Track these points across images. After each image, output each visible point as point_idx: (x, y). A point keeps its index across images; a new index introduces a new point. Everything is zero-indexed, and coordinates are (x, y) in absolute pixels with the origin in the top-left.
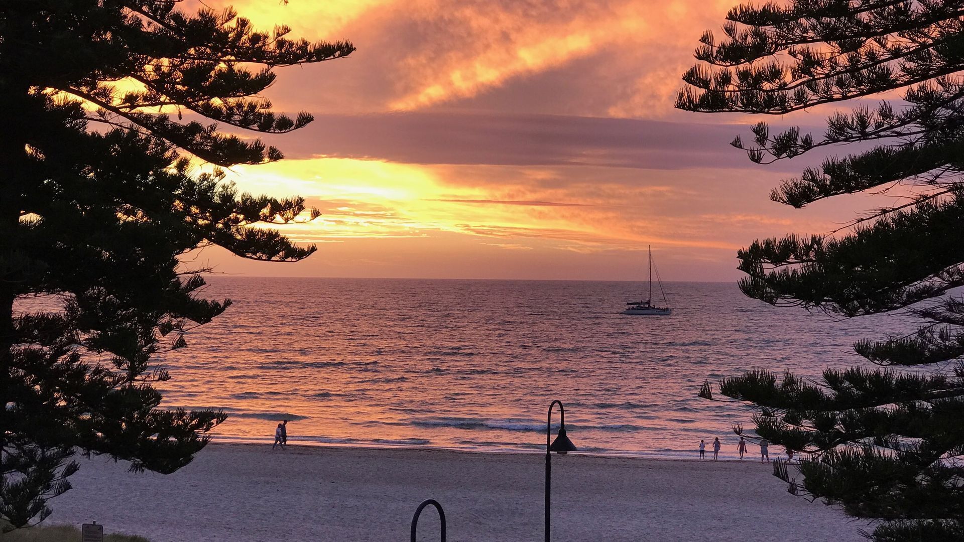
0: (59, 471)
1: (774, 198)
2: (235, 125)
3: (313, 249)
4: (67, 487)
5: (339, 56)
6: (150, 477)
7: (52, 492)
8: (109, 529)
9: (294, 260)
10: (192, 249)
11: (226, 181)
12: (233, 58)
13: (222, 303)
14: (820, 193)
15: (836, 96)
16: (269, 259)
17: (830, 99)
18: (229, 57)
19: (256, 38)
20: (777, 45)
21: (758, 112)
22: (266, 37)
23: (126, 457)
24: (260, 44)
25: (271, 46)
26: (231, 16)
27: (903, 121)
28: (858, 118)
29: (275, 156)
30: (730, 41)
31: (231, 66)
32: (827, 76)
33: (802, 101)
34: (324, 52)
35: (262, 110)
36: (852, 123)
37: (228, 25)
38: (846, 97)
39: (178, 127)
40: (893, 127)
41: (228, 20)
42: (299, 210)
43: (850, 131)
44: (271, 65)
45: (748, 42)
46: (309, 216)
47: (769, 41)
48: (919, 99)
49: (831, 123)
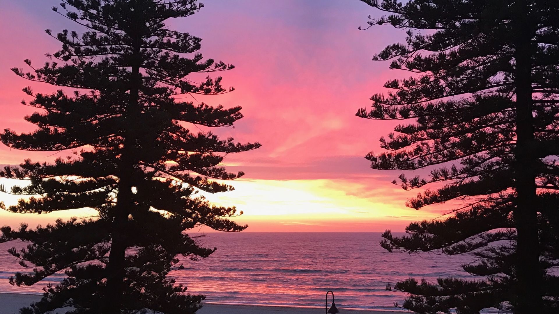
1: (407, 205)
2: (213, 177)
3: (247, 226)
5: (255, 148)
9: (239, 231)
10: (192, 228)
11: (206, 200)
12: (212, 151)
13: (213, 249)
14: (425, 203)
15: (434, 162)
16: (228, 231)
17: (432, 163)
18: (210, 150)
19: (221, 142)
20: (412, 142)
21: (403, 169)
22: (225, 142)
24: (222, 145)
25: (227, 145)
26: (210, 135)
27: (462, 173)
28: (443, 171)
29: (232, 189)
30: (392, 140)
31: (211, 154)
32: (426, 155)
33: (421, 165)
34: (249, 147)
35: (222, 171)
36: (441, 173)
37: (209, 138)
38: (438, 163)
39: (192, 179)
40: (458, 175)
41: (209, 136)
42: (234, 211)
43: (440, 177)
44: (227, 153)
45: (400, 140)
46: (239, 214)
47: (408, 140)
48: (467, 163)
49: (432, 174)
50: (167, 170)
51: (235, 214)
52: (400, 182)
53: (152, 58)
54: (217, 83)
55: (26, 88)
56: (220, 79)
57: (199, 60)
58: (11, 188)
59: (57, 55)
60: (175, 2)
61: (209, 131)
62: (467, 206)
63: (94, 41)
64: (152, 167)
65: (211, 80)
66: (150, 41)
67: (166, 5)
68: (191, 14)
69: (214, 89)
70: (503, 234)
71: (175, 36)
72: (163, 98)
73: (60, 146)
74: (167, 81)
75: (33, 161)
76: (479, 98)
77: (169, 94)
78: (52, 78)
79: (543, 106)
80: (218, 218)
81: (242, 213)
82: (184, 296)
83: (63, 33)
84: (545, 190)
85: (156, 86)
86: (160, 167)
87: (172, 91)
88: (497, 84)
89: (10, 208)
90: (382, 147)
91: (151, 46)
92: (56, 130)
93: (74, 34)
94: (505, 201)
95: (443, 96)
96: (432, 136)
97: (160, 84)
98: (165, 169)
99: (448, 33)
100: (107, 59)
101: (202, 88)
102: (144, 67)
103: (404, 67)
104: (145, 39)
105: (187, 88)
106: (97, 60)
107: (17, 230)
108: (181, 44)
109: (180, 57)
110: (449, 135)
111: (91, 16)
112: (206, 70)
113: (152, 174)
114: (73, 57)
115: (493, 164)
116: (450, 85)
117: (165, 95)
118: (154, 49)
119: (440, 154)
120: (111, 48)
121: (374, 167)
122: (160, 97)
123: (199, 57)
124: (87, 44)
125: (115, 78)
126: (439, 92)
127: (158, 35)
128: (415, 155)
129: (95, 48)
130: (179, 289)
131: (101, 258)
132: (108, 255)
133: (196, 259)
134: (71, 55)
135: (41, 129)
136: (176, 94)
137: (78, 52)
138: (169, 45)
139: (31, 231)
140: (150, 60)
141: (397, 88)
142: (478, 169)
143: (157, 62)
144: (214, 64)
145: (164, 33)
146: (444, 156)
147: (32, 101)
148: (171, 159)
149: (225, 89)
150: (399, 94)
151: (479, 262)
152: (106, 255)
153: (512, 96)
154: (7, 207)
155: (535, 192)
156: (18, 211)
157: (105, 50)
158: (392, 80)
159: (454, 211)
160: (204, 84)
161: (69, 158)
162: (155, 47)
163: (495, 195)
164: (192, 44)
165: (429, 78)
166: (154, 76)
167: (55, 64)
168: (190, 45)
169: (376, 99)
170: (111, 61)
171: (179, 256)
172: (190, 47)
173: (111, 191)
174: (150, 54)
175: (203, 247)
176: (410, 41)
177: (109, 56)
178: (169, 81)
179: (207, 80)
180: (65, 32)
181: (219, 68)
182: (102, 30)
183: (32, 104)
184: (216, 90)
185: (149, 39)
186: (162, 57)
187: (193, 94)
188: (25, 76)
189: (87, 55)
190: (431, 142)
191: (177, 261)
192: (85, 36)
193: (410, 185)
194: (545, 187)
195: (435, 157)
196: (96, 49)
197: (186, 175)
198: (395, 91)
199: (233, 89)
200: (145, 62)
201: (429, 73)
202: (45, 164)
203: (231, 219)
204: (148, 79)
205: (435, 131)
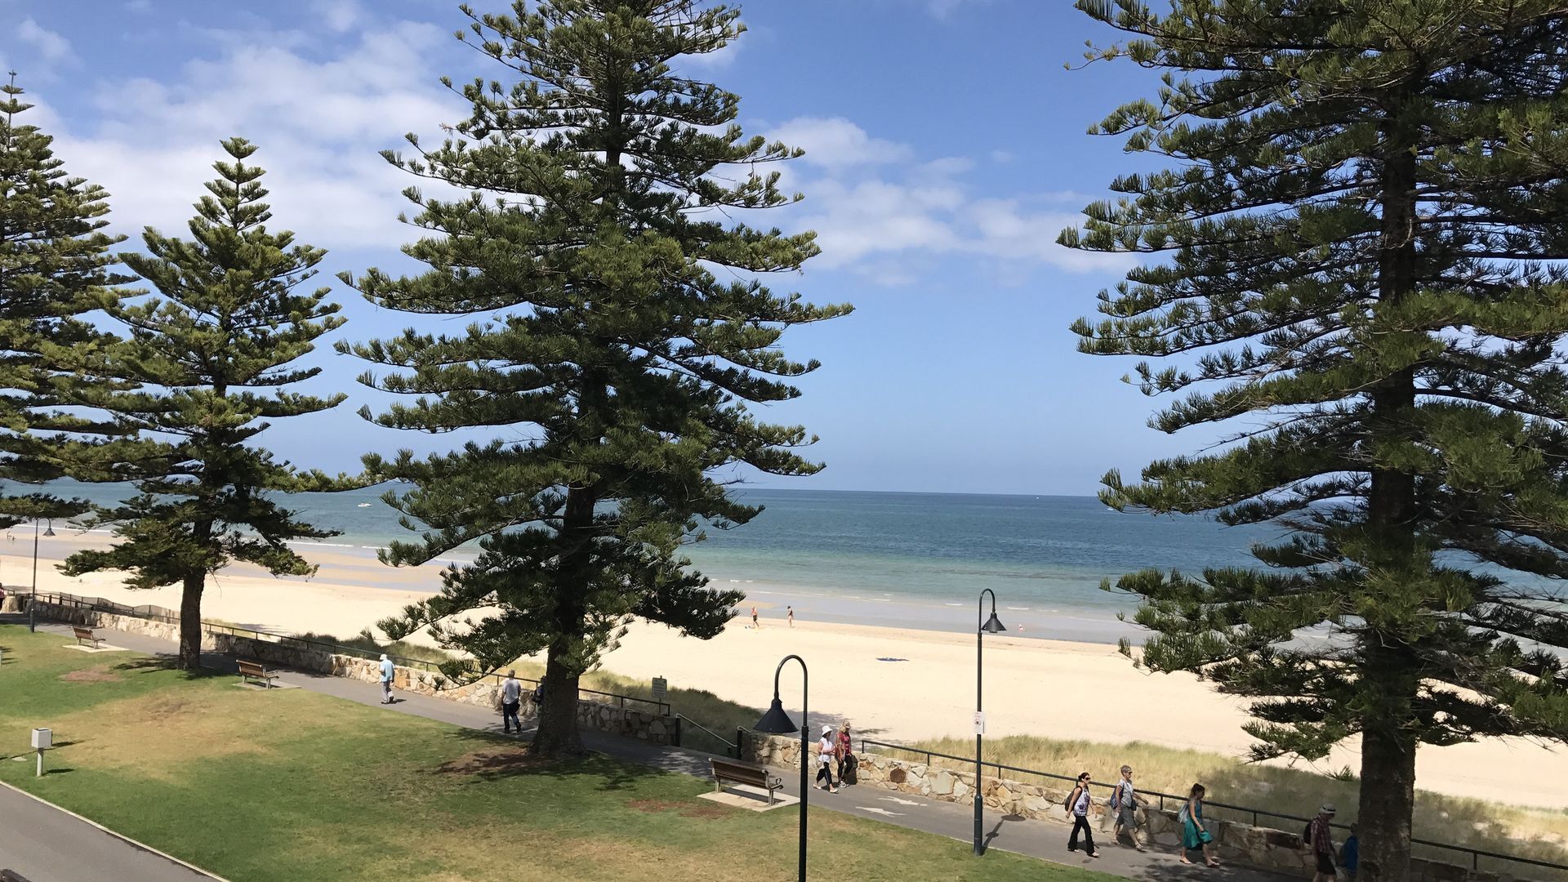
0: (613, 633)
1: (1151, 425)
2: (761, 370)
3: (823, 466)
4: (618, 645)
5: (842, 315)
6: (693, 641)
7: (608, 649)
8: (670, 685)
9: (808, 474)
10: (719, 466)
11: (747, 413)
12: (759, 319)
13: (757, 509)
14: (1187, 421)
15: (1207, 341)
16: (787, 474)
17: (1202, 343)
18: (755, 318)
19: (775, 302)
20: (1162, 300)
21: (1144, 354)
22: (783, 302)
23: (676, 625)
24: (779, 308)
25: (787, 307)
26: (756, 287)
27: (1262, 361)
28: (1226, 358)
29: (795, 393)
30: (1123, 297)
31: (756, 325)
32: (1193, 325)
33: (1180, 346)
34: (833, 312)
35: (778, 359)
36: (1221, 362)
37: (753, 293)
38: (1215, 342)
39: (719, 372)
40: (1254, 366)
41: (753, 290)
42: (802, 436)
43: (1219, 369)
44: (788, 323)
45: (1139, 297)
46: (810, 441)
47: (1156, 297)
48: (1275, 343)
49: (1203, 363)
50: (673, 354)
51: (803, 442)
52: (1137, 378)
53: (645, 135)
54: (769, 186)
55: (410, 189)
56: (775, 177)
57: (734, 139)
58: (385, 380)
59: (463, 128)
60: (691, 23)
61: (754, 279)
62: (1270, 428)
63: (532, 101)
64: (645, 348)
65: (758, 179)
66: (640, 102)
67: (675, 28)
68: (720, 46)
69: (763, 198)
70: (1341, 485)
71: (688, 91)
72: (666, 213)
73: (471, 305)
74: (673, 180)
75: (421, 333)
76: (1306, 213)
77: (677, 207)
78: (456, 172)
79: (1439, 229)
80: (770, 448)
81: (815, 439)
82: (704, 594)
83: (474, 85)
84: (1433, 398)
85: (652, 190)
86: (658, 348)
87: (681, 202)
88: (1344, 185)
89: (381, 418)
90: (1101, 310)
91: (643, 110)
92: (465, 274)
93: (496, 88)
94: (1349, 418)
95: (1231, 209)
96: (1205, 290)
97: (659, 188)
98: (668, 352)
99: (1246, 80)
100: (558, 136)
101: (739, 194)
102: (628, 151)
103: (1154, 146)
104: (633, 96)
105: (710, 195)
106: (541, 136)
107: (393, 463)
108: (699, 106)
109: (699, 133)
110: (1240, 286)
111: (530, 52)
112: (749, 159)
113: (642, 361)
114: (492, 132)
115: (1327, 346)
116: (1246, 185)
117: (670, 207)
118: (649, 117)
119: (1221, 325)
120: (566, 115)
121: (1084, 349)
122: (658, 213)
123: (735, 134)
124: (521, 105)
125: (574, 174)
126: (1225, 200)
127: (657, 88)
128: (1170, 326)
129: (533, 114)
130: (693, 581)
131: (548, 517)
132: (561, 511)
133: (724, 526)
134: (489, 127)
135: (436, 271)
136: (690, 206)
137: (502, 122)
138: (677, 109)
139: (417, 464)
140: (642, 139)
141: (1138, 191)
142: (1297, 355)
143: (653, 142)
144: (764, 148)
145: (667, 86)
146: (1227, 330)
147: (418, 216)
148: (681, 335)
149: (786, 196)
150: (1142, 205)
151: (1288, 540)
152: (556, 514)
153: (1372, 208)
154: (375, 417)
155: (1412, 403)
156: (396, 425)
157: (555, 117)
158: (1126, 177)
159: (1244, 436)
160: (743, 187)
161: (490, 327)
162: (650, 113)
163: (1329, 406)
164: (722, 107)
165: (1202, 172)
166: (648, 171)
167: (462, 145)
168: (717, 109)
169: (1096, 213)
170: (566, 141)
171: (697, 518)
172: (718, 114)
173: (567, 392)
174: (642, 128)
175: (739, 503)
176: (1166, 98)
177: (562, 130)
178: (678, 180)
179: (750, 178)
180: (479, 84)
181: (775, 155)
182: (548, 77)
183: (417, 221)
184: (766, 198)
185: (640, 96)
186: (664, 132)
187: (723, 206)
188: (407, 167)
189: (520, 128)
190: (1202, 301)
191: (692, 527)
192: (517, 92)
193: (1156, 385)
194: (1433, 390)
195: (1210, 330)
196: (537, 116)
197: (708, 365)
198: (1132, 198)
199: (801, 197)
200: (632, 142)
201: (1202, 162)
202: (442, 339)
203: (795, 451)
204: (636, 176)
205: (1211, 279)
